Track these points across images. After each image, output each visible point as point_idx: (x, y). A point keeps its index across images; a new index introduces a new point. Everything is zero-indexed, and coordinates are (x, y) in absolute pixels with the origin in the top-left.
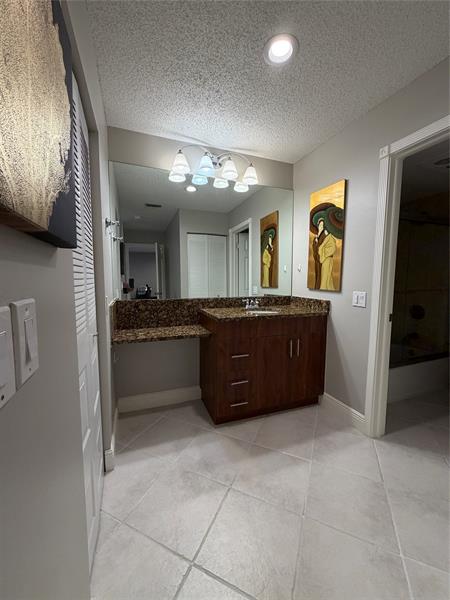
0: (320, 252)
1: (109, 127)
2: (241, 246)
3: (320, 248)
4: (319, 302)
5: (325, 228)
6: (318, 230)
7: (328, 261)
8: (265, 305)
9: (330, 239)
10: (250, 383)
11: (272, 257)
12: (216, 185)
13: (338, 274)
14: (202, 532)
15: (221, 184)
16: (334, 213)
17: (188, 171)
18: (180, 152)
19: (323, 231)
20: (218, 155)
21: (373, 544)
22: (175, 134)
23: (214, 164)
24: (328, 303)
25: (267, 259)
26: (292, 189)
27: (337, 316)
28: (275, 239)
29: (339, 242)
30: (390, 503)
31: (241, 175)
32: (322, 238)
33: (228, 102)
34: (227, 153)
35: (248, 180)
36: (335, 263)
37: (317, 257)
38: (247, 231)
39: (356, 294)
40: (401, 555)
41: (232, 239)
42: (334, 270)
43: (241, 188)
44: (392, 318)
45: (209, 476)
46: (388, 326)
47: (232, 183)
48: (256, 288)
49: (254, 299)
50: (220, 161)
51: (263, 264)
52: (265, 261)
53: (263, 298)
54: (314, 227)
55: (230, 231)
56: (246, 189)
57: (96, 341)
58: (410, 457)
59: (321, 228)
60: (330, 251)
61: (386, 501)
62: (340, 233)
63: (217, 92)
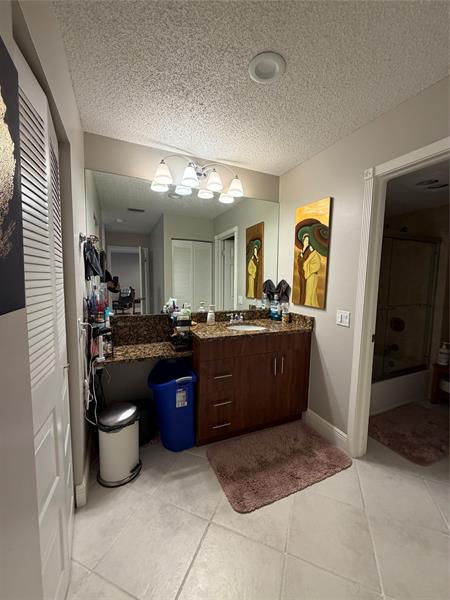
0: (305, 268)
1: (85, 133)
2: (226, 253)
3: (305, 264)
4: (303, 318)
5: (310, 244)
6: (303, 245)
7: (312, 277)
8: (250, 319)
9: (314, 255)
10: (234, 403)
11: (257, 269)
12: (200, 195)
13: (323, 292)
14: (179, 578)
15: (205, 195)
16: (319, 230)
17: (170, 182)
18: (162, 162)
19: (308, 247)
20: (203, 167)
21: (354, 582)
22: (158, 143)
23: (199, 174)
24: (313, 320)
25: (253, 270)
26: (278, 202)
27: (321, 333)
28: (260, 251)
29: (324, 260)
30: (371, 532)
31: (226, 186)
32: (307, 253)
33: (212, 115)
34: (212, 163)
35: (232, 192)
36: (320, 280)
37: (302, 273)
38: (232, 238)
39: (339, 313)
40: (383, 594)
41: (218, 245)
42: (319, 287)
43: (226, 199)
44: (375, 338)
45: (189, 508)
46: (370, 346)
47: (217, 195)
48: (241, 298)
49: (238, 313)
50: (205, 172)
51: (248, 275)
52: (250, 271)
53: (247, 312)
54: (299, 242)
55: (216, 237)
56: (231, 201)
57: (66, 374)
58: (391, 478)
59: (306, 244)
60: (315, 268)
61: (368, 531)
62: (325, 250)
63: (202, 104)
